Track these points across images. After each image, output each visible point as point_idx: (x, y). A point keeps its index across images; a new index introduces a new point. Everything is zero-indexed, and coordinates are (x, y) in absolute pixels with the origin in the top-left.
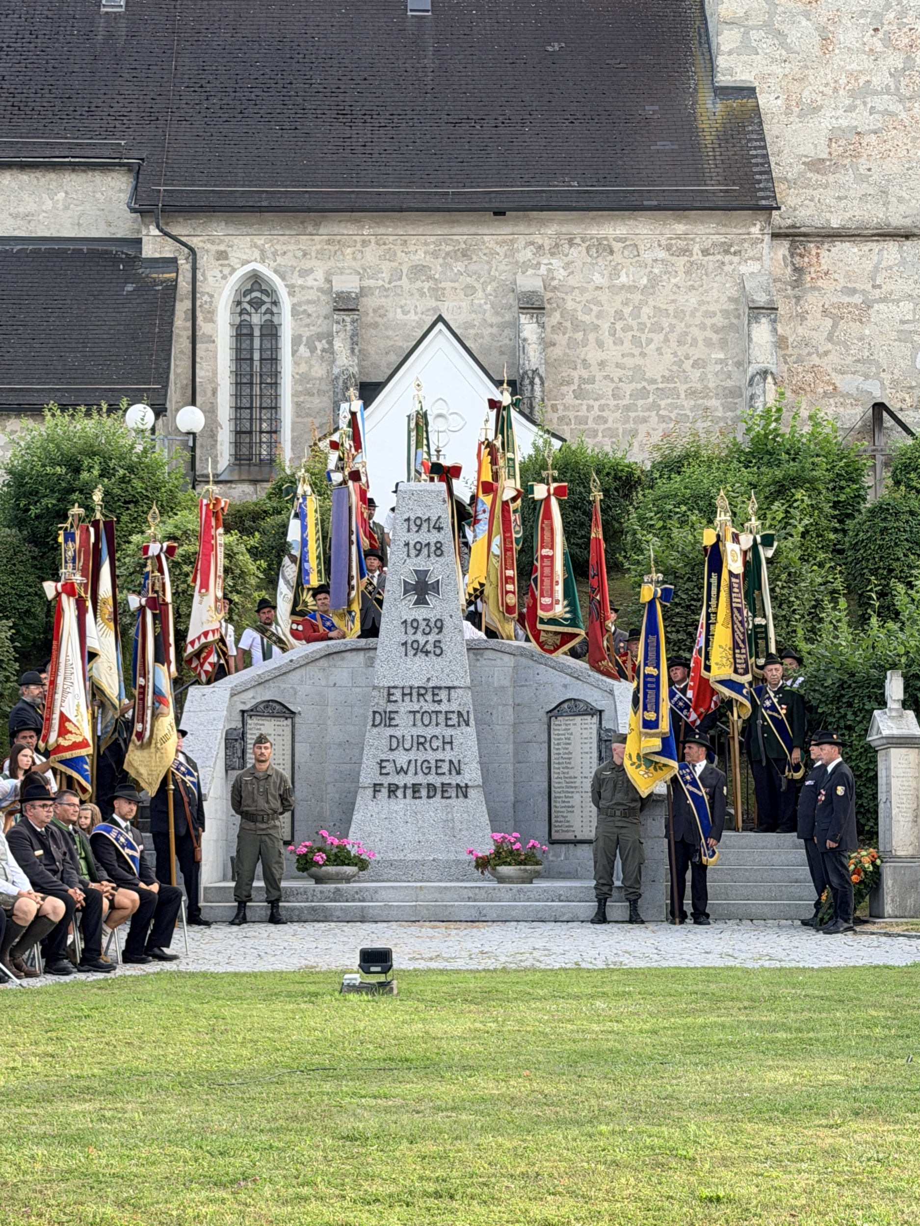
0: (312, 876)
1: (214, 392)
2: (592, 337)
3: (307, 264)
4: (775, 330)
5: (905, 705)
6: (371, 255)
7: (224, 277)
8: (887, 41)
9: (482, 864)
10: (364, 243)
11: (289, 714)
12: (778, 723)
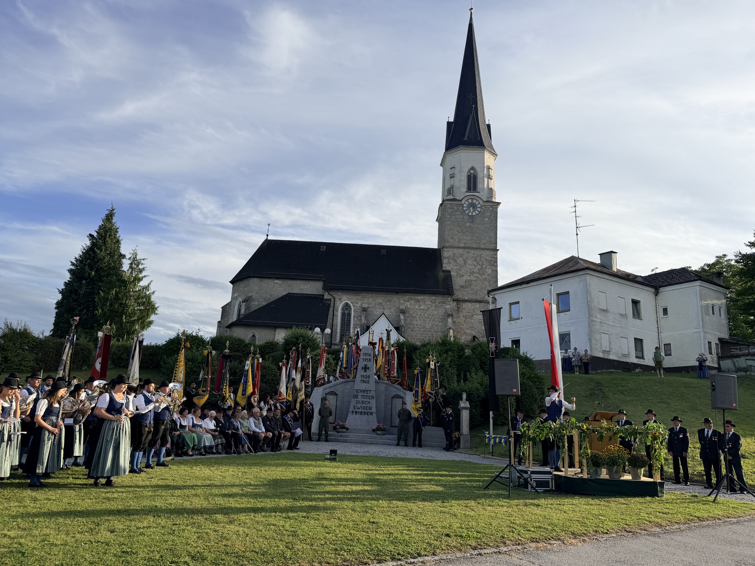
0: (336, 431)
1: (337, 326)
2: (415, 319)
3: (357, 301)
4: (452, 320)
5: (467, 400)
6: (370, 300)
7: (340, 303)
8: (477, 263)
9: (374, 430)
10: (369, 298)
11: (336, 394)
12: (440, 402)
